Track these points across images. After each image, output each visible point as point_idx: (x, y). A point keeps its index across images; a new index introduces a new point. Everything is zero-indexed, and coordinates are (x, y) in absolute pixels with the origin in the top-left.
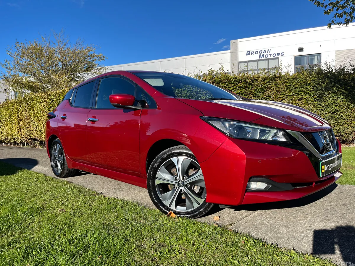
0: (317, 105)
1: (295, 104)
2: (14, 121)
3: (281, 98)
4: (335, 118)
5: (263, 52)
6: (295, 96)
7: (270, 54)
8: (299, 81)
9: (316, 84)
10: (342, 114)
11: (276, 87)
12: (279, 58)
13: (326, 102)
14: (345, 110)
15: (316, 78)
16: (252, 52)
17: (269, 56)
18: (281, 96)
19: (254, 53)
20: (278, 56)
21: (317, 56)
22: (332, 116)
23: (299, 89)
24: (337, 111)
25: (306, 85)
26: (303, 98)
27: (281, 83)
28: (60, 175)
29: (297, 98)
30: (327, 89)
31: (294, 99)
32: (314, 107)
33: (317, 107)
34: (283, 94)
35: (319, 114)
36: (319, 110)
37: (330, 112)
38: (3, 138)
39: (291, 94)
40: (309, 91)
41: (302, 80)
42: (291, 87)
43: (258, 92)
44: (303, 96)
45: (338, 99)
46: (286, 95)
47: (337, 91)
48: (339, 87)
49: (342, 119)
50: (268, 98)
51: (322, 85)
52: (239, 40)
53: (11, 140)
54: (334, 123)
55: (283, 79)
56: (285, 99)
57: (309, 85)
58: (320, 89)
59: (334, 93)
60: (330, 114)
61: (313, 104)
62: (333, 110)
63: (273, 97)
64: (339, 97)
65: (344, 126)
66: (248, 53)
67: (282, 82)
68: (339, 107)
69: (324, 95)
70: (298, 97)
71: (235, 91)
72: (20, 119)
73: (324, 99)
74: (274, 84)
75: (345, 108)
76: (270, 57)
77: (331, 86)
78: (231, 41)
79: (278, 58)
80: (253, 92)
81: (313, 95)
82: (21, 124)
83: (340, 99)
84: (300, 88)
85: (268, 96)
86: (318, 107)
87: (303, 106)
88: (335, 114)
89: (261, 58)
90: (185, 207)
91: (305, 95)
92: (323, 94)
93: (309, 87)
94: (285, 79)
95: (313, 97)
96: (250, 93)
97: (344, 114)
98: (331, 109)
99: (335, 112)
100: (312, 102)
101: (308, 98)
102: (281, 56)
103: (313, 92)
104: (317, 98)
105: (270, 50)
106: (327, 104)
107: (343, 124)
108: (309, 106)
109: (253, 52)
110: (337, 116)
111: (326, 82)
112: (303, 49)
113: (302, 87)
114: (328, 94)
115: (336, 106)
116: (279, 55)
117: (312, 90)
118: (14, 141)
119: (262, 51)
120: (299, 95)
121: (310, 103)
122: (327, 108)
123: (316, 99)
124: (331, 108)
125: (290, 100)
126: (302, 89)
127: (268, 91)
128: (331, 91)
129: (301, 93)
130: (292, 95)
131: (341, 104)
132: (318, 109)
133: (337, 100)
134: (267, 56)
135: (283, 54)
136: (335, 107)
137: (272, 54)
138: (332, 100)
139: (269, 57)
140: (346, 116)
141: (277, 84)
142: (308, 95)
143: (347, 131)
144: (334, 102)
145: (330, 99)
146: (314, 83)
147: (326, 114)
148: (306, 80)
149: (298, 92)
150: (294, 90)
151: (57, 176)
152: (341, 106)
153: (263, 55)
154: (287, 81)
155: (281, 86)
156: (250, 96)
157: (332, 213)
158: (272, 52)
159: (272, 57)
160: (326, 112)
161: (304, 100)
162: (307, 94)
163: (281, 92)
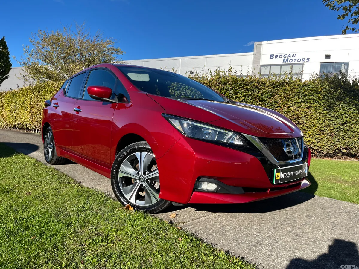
0: (326, 114)
1: (302, 112)
2: (27, 107)
3: (288, 104)
4: (344, 130)
5: (287, 56)
6: (303, 104)
7: (294, 59)
8: (309, 88)
9: (327, 93)
10: (352, 127)
11: (284, 93)
13: (336, 112)
14: (356, 122)
15: (328, 87)
16: (276, 56)
17: (294, 61)
18: (288, 103)
19: (278, 57)
20: (303, 62)
22: (342, 127)
23: (308, 96)
24: (348, 123)
25: (317, 93)
26: (311, 106)
27: (290, 89)
28: (50, 162)
29: (305, 106)
30: (339, 99)
31: (302, 106)
32: (323, 116)
33: (326, 116)
34: (291, 101)
35: (328, 124)
36: (328, 120)
37: (340, 123)
38: (17, 123)
39: (300, 101)
40: (318, 100)
41: (313, 88)
42: (300, 94)
43: (264, 96)
44: (312, 104)
45: (349, 110)
46: (294, 102)
47: (350, 102)
48: (352, 97)
49: (351, 131)
50: (274, 104)
51: (334, 94)
53: (23, 125)
54: (343, 135)
55: (292, 85)
56: (293, 106)
57: (319, 94)
58: (332, 99)
59: (345, 103)
60: (339, 125)
61: (322, 113)
62: (343, 121)
63: (280, 104)
64: (351, 109)
65: (353, 139)
66: (272, 57)
67: (292, 88)
68: (350, 118)
69: (335, 105)
70: (307, 104)
71: (240, 94)
72: (32, 106)
73: (334, 109)
74: (282, 90)
75: (356, 121)
76: (295, 62)
77: (343, 96)
78: (255, 43)
79: (303, 64)
80: (260, 96)
81: (322, 104)
82: (33, 111)
83: (352, 110)
84: (310, 96)
85: (275, 102)
86: (328, 117)
87: (311, 114)
88: (345, 125)
89: (285, 62)
90: (144, 202)
91: (314, 104)
92: (334, 103)
93: (319, 95)
94: (295, 85)
95: (323, 106)
96: (256, 97)
97: (354, 126)
98: (341, 121)
99: (345, 123)
100: (321, 112)
101: (317, 107)
102: (306, 61)
103: (323, 101)
104: (328, 108)
105: (295, 54)
106: (337, 114)
107: (353, 137)
108: (318, 115)
109: (277, 55)
110: (347, 128)
111: (338, 92)
112: (330, 56)
113: (312, 95)
114: (339, 105)
115: (346, 117)
116: (304, 60)
117: (322, 99)
118: (26, 127)
119: (286, 55)
120: (308, 103)
121: (319, 113)
122: (337, 119)
123: (326, 108)
124: (341, 119)
125: (297, 107)
126: (311, 97)
127: (275, 97)
128: (342, 101)
129: (311, 101)
130: (300, 103)
131: (353, 116)
132: (326, 119)
133: (348, 112)
134: (291, 61)
135: (308, 60)
136: (346, 119)
137: (296, 59)
138: (343, 111)
139: (293, 62)
140: (357, 129)
141: (286, 90)
142: (317, 104)
143: (356, 144)
144: (345, 113)
145: (341, 110)
146: (325, 91)
147: (335, 125)
148: (317, 88)
149: (307, 100)
150: (302, 98)
151: (48, 162)
152: (352, 117)
153: (288, 59)
154: (297, 87)
155: (289, 92)
156: (255, 100)
157: (290, 222)
158: (297, 57)
159: (296, 62)
160: (335, 123)
161: (312, 109)
162: (316, 102)
163: (288, 98)
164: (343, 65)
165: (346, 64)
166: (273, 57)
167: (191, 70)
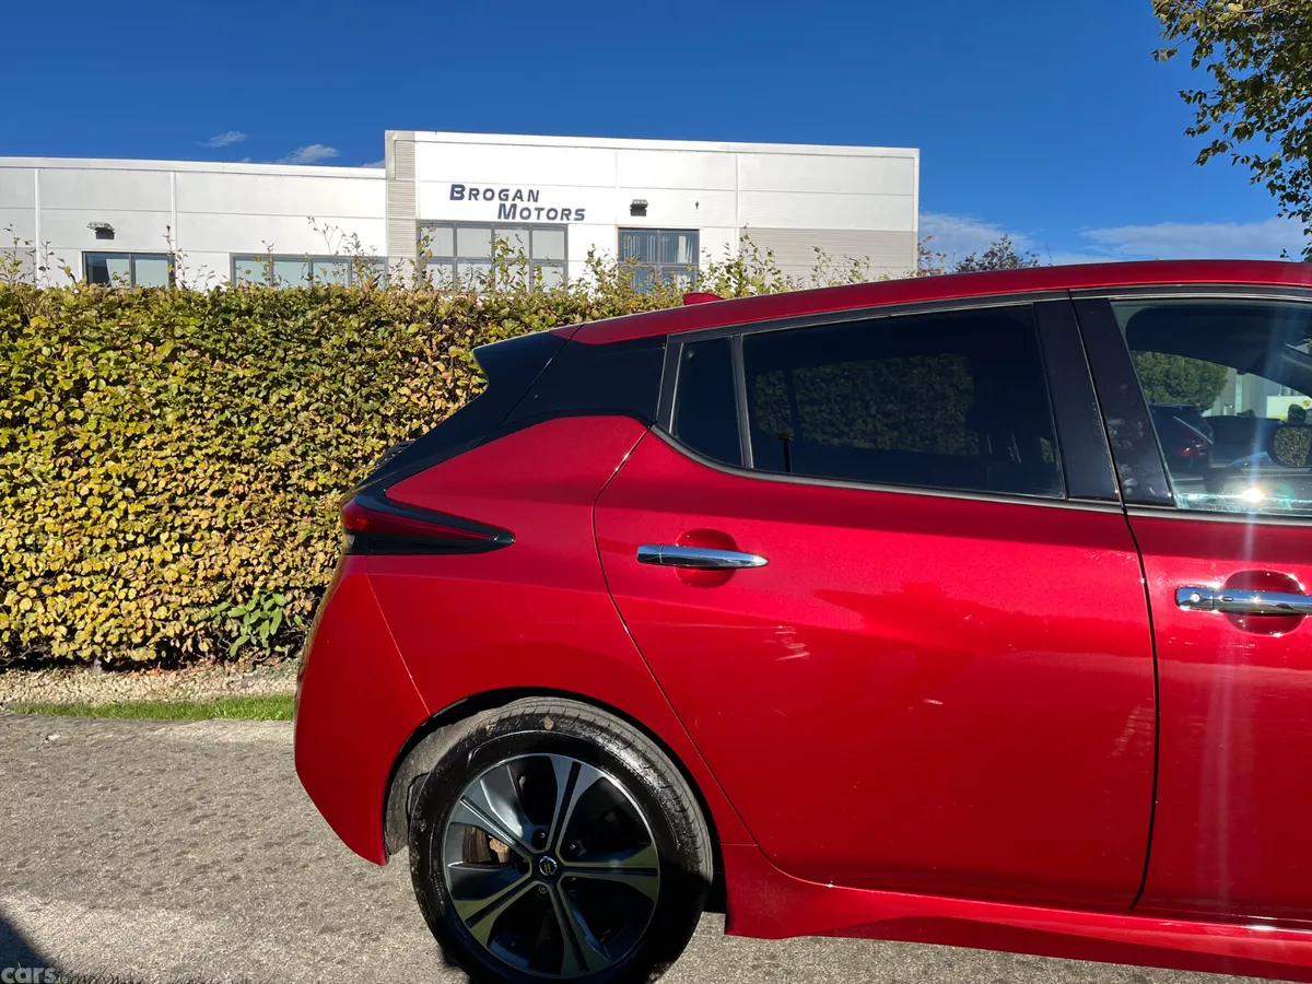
5: (511, 194)
7: (536, 209)
12: (570, 227)
16: (471, 190)
17: (534, 214)
19: (480, 197)
20: (565, 221)
21: (684, 238)
52: (419, 135)
66: (458, 192)
76: (538, 218)
78: (387, 133)
79: (564, 228)
89: (507, 217)
102: (576, 219)
105: (538, 192)
109: (477, 190)
112: (646, 206)
116: (567, 216)
119: (507, 190)
134: (525, 213)
135: (580, 214)
137: (543, 209)
139: (533, 219)
153: (514, 206)
158: (543, 202)
159: (544, 219)
164: (682, 240)
165: (693, 235)
166: (461, 192)
167: (102, 219)
